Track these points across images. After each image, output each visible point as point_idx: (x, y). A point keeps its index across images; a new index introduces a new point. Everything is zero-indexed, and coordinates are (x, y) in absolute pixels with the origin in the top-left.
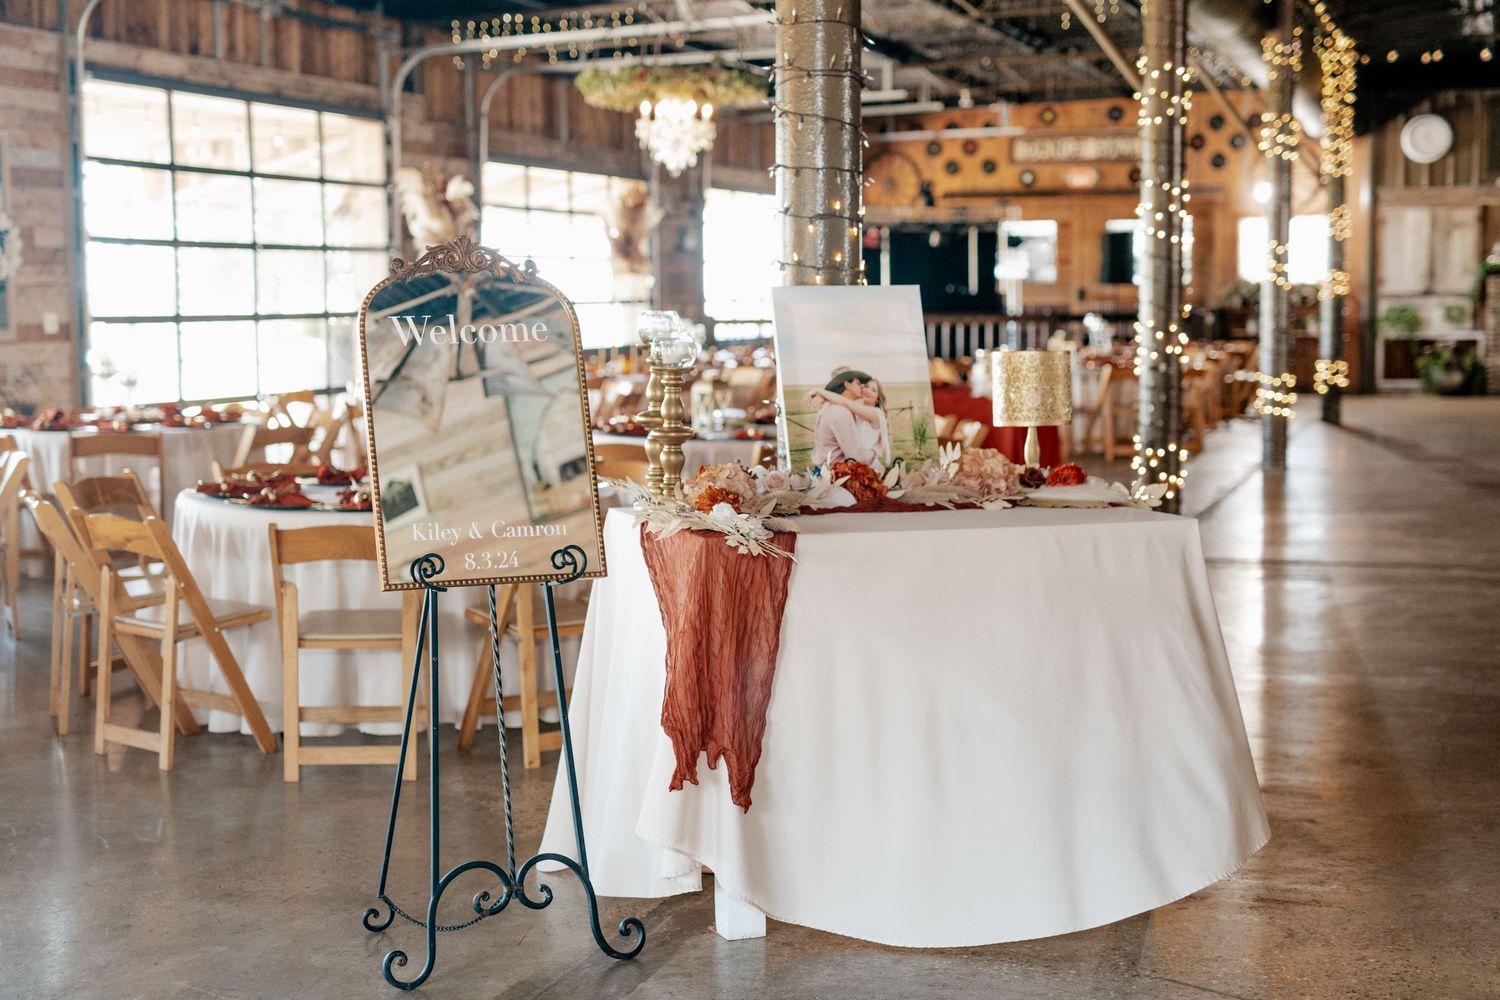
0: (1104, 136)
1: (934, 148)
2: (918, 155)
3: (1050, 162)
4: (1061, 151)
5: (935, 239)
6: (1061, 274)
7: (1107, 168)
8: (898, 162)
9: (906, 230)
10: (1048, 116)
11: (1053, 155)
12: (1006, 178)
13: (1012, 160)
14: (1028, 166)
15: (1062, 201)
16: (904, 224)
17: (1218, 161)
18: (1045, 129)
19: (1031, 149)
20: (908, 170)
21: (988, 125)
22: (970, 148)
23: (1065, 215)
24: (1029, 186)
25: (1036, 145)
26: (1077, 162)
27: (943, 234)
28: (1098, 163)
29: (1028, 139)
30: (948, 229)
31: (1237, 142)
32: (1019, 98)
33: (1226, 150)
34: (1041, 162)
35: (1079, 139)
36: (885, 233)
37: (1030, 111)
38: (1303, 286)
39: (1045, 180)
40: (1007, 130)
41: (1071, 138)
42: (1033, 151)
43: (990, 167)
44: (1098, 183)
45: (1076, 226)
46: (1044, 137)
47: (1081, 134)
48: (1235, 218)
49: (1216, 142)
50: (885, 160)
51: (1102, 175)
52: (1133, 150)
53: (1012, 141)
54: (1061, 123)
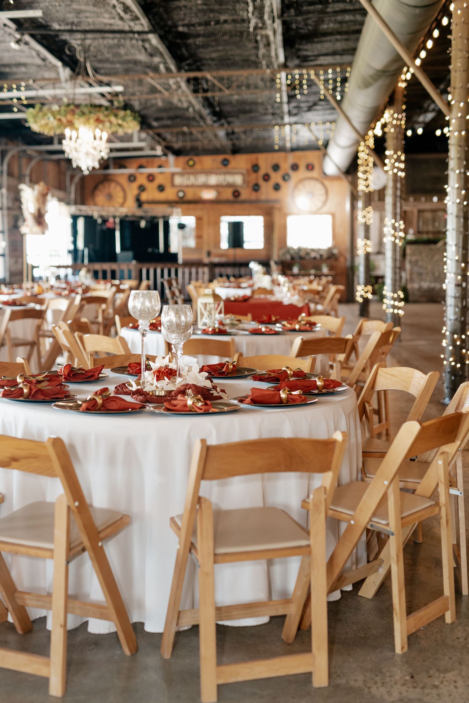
0: (220, 174)
1: (132, 178)
2: (124, 181)
3: (192, 186)
4: (198, 181)
5: (143, 224)
6: (198, 244)
7: (221, 189)
8: (113, 185)
9: (127, 219)
10: (191, 163)
11: (194, 183)
12: (170, 194)
13: (173, 185)
14: (181, 188)
15: (199, 206)
16: (127, 216)
17: (277, 187)
18: (190, 169)
19: (182, 180)
20: (118, 189)
21: (160, 167)
22: (151, 178)
23: (200, 213)
24: (182, 198)
25: (186, 177)
26: (207, 186)
27: (147, 222)
28: (217, 187)
29: (181, 174)
30: (148, 220)
31: (286, 178)
32: (178, 153)
33: (280, 181)
34: (187, 186)
35: (207, 175)
36: (117, 220)
37: (182, 159)
38: (320, 250)
39: (190, 195)
40: (172, 169)
41: (203, 175)
42: (184, 181)
43: (161, 188)
44: (217, 197)
45: (205, 219)
46: (189, 174)
47: (208, 172)
48: (285, 215)
49: (276, 177)
50: (106, 184)
51: (219, 193)
52: (235, 181)
53: (173, 175)
54: (198, 167)
